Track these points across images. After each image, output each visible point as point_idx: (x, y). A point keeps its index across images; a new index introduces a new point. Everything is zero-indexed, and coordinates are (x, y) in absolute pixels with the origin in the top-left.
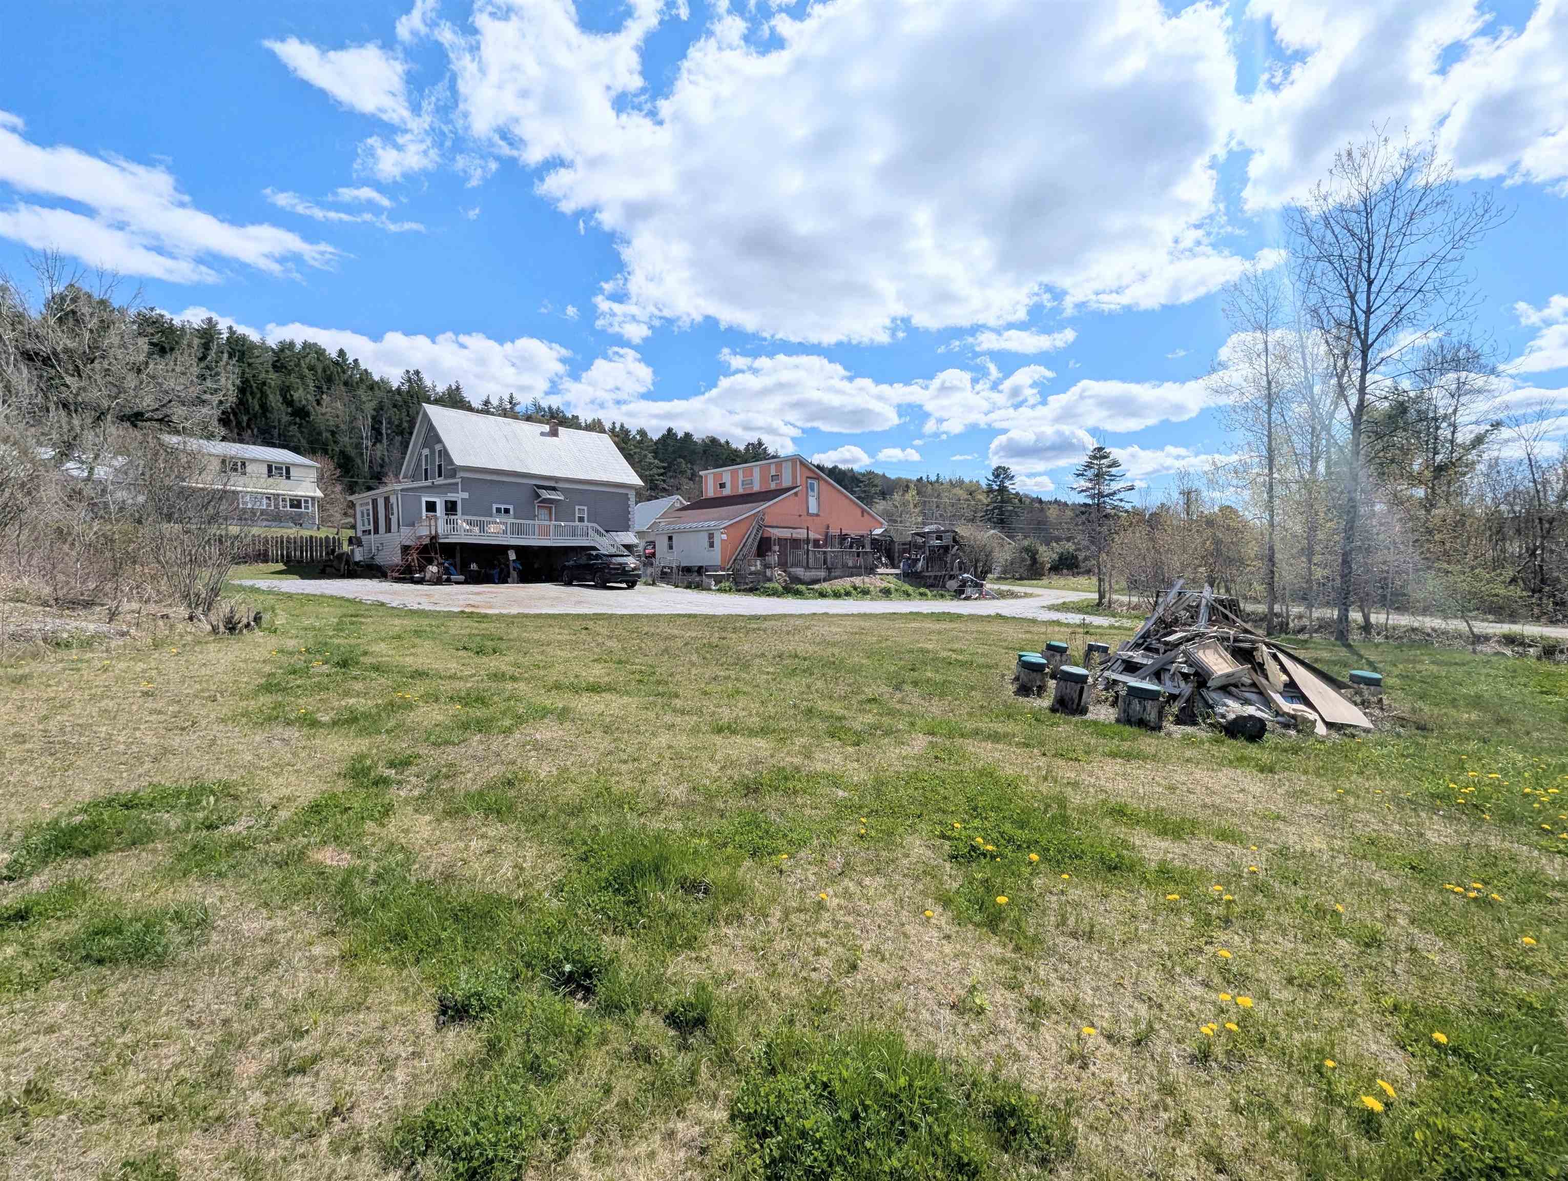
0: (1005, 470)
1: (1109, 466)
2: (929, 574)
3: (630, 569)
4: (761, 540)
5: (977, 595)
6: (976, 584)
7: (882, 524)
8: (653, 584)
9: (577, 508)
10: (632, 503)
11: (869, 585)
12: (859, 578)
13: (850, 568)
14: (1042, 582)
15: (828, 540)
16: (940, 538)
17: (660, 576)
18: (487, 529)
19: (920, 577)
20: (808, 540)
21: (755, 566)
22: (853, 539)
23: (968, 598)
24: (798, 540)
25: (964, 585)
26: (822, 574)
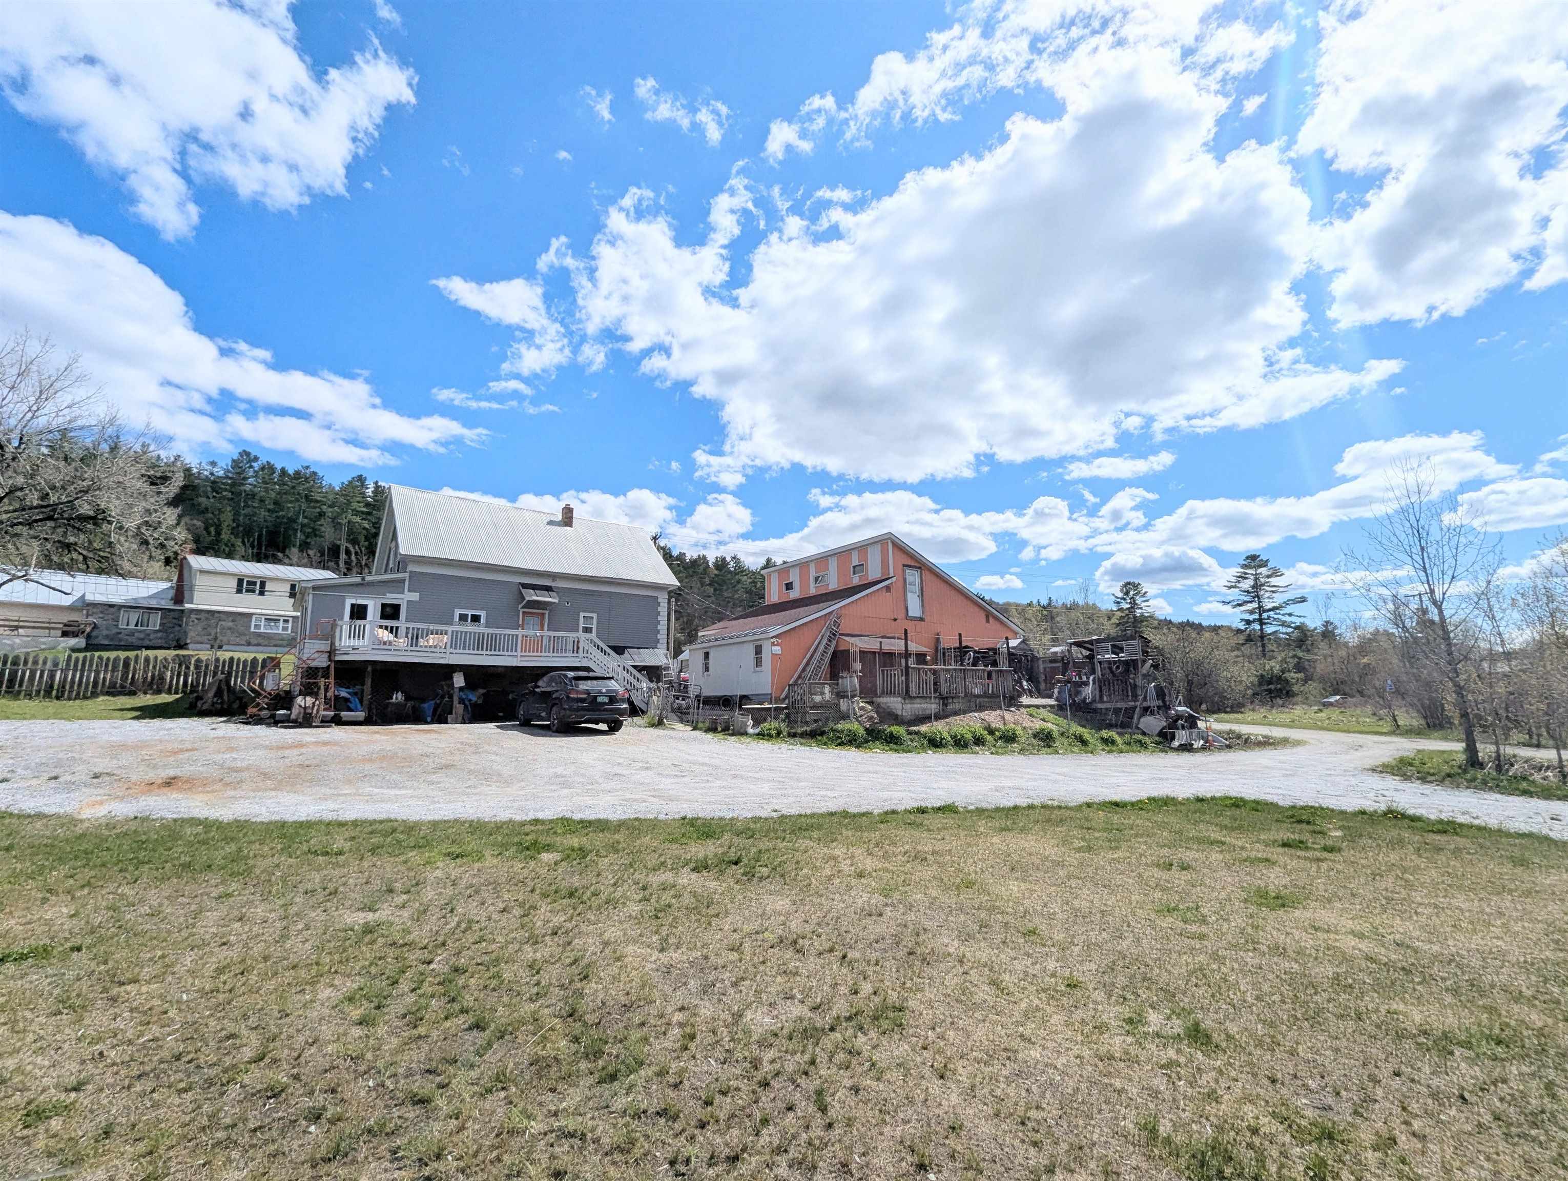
0: (1136, 586)
1: (1268, 577)
2: (1108, 705)
3: (606, 700)
4: (835, 653)
5: (1202, 742)
6: (1192, 723)
7: (1016, 633)
8: (659, 724)
9: (582, 614)
10: (663, 609)
11: (1013, 726)
12: (994, 713)
13: (978, 696)
14: (1249, 716)
15: (940, 654)
16: (1117, 650)
17: (673, 711)
18: (422, 642)
19: (1095, 711)
20: (907, 655)
21: (823, 693)
22: (978, 652)
23: (1186, 748)
24: (891, 655)
25: (1173, 724)
26: (932, 707)
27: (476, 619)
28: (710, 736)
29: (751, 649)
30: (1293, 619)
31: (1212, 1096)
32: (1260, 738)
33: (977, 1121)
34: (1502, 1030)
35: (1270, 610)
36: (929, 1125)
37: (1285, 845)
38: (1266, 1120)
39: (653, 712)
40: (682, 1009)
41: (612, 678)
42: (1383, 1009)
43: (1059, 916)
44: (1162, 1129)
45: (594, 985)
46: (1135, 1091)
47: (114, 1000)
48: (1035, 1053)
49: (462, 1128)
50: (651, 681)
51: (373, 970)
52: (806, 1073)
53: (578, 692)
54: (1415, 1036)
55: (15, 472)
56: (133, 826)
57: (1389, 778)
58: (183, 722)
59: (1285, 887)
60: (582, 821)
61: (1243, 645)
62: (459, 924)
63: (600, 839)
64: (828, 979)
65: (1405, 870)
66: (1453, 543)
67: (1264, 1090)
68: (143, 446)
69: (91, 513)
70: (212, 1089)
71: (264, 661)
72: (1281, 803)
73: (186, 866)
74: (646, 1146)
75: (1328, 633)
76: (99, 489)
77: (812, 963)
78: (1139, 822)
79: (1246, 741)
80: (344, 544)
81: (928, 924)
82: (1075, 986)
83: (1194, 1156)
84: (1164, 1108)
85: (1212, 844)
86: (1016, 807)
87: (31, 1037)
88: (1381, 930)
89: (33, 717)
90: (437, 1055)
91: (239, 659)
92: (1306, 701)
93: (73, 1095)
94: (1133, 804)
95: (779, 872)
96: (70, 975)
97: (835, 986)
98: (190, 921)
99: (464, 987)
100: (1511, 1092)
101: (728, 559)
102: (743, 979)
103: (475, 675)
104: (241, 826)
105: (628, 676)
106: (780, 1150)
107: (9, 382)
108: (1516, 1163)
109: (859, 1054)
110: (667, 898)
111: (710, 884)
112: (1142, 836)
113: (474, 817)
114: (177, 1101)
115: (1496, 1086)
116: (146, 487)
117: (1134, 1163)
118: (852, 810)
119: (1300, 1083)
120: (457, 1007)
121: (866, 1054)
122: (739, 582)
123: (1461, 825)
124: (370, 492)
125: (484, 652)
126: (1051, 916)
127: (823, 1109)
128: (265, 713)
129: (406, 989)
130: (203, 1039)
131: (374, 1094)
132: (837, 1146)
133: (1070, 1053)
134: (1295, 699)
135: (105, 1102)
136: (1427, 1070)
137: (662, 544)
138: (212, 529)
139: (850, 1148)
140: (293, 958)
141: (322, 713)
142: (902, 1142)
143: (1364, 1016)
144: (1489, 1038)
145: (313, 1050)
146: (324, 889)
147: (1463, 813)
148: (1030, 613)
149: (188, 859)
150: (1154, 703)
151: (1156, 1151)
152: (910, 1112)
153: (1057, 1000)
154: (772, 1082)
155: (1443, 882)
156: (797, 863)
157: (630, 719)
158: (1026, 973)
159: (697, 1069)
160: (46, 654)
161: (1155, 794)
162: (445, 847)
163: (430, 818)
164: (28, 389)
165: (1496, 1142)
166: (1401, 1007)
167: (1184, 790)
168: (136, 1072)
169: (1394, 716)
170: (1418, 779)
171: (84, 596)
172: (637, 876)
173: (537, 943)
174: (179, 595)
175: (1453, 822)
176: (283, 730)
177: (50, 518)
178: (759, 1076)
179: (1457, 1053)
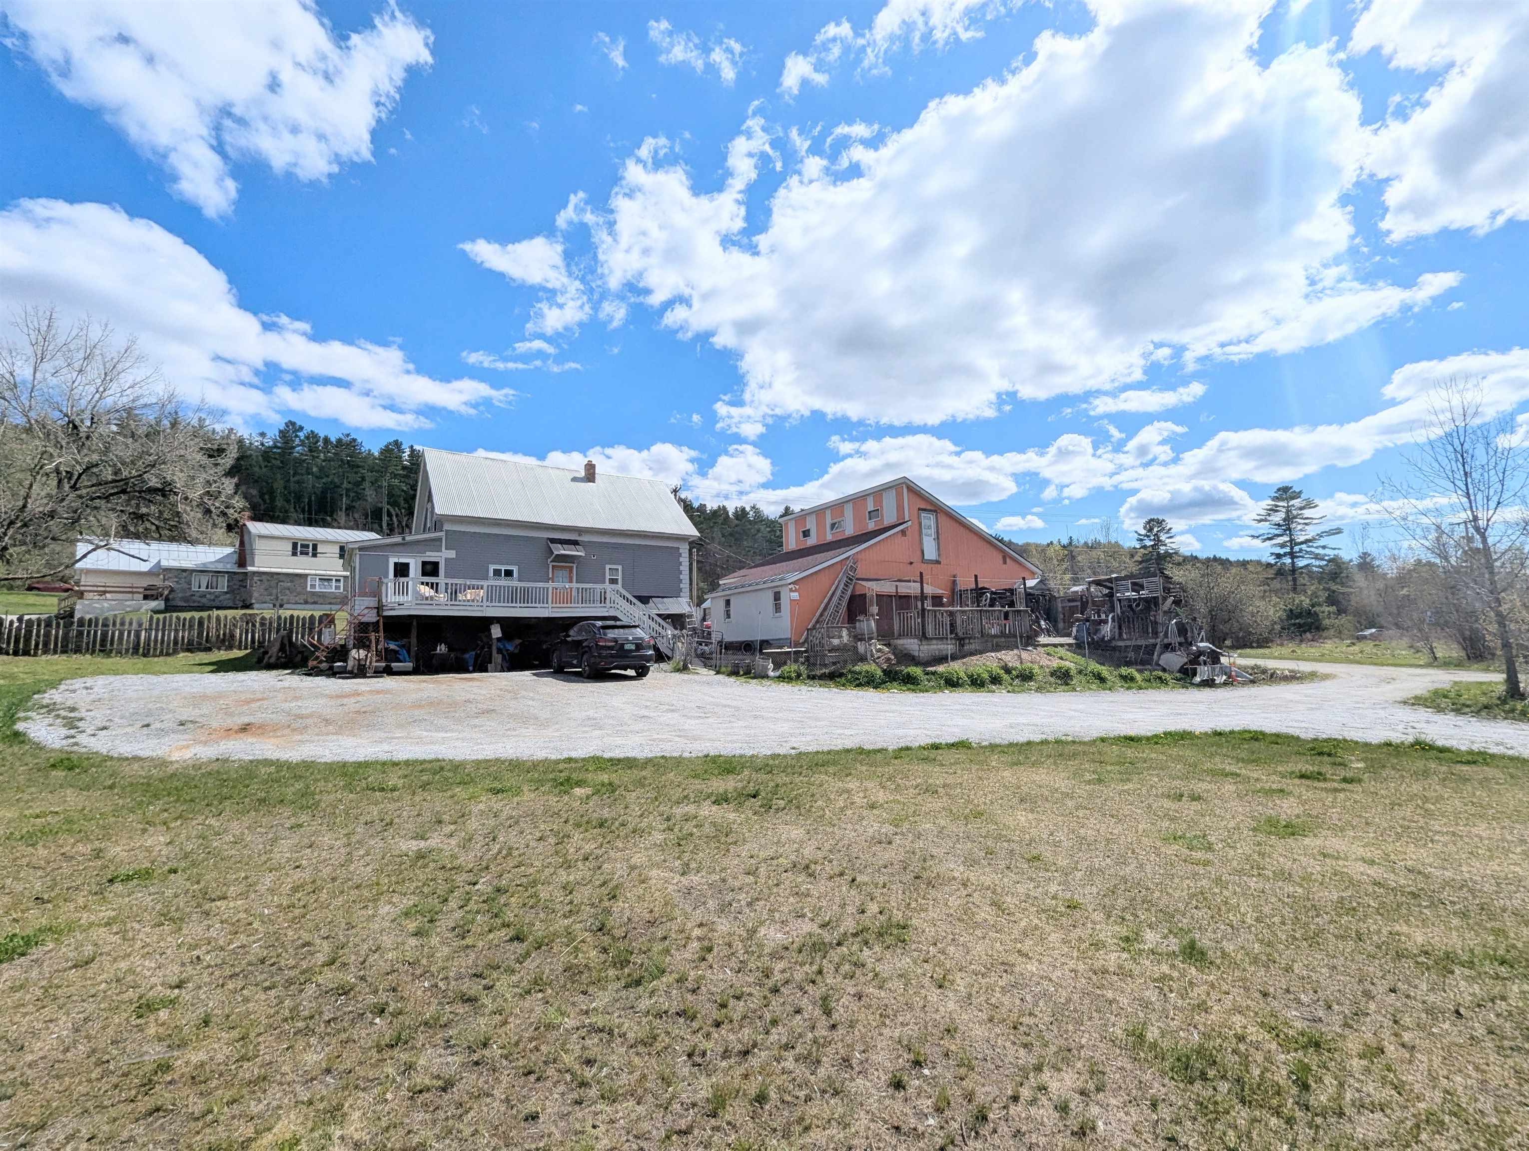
0: (1160, 522)
1: (1301, 509)
2: (1128, 643)
3: (633, 647)
4: (853, 598)
5: (1224, 677)
6: (1215, 658)
7: (1033, 573)
8: (684, 669)
9: (608, 567)
10: (685, 560)
11: (1030, 665)
12: (1011, 653)
13: (995, 636)
14: (1276, 650)
15: (957, 595)
16: (1137, 587)
17: (697, 656)
18: (460, 597)
19: (1114, 649)
20: (923, 597)
21: (840, 637)
22: (995, 593)
23: (1209, 683)
24: (907, 597)
25: (1195, 660)
26: (949, 647)
27: (509, 573)
28: (732, 679)
29: (770, 595)
30: (1327, 551)
31: (1202, 1007)
32: (1287, 673)
33: (971, 1025)
34: (1508, 951)
35: (1302, 543)
36: (926, 1028)
37: (1302, 776)
38: (1254, 1029)
39: (678, 657)
40: (701, 925)
41: (635, 627)
42: (1384, 931)
43: (1065, 844)
44: (1149, 1035)
45: (621, 904)
46: (1126, 1001)
47: (207, 914)
48: (1032, 967)
49: (505, 1023)
50: (676, 629)
51: (426, 890)
52: (813, 982)
53: (606, 640)
54: (1415, 955)
55: (89, 449)
56: (215, 766)
57: (1422, 710)
58: (253, 675)
59: (1298, 816)
60: (611, 760)
61: (1272, 579)
62: (500, 852)
63: (627, 776)
64: (837, 900)
65: (1426, 800)
66: (1500, 468)
67: (1255, 1003)
68: (200, 419)
69: (159, 486)
70: (292, 987)
71: (321, 617)
72: (1303, 736)
73: (262, 801)
74: (667, 1040)
75: (1366, 564)
76: (164, 463)
77: (822, 886)
78: (1154, 755)
79: (1272, 676)
80: (386, 507)
81: (935, 852)
82: (1075, 907)
83: (1179, 1060)
84: (1153, 1017)
85: (1226, 775)
86: (1029, 743)
87: (139, 944)
88: (1392, 857)
89: (124, 672)
90: (482, 962)
91: (298, 617)
92: (1339, 635)
93: (176, 991)
94: (1148, 739)
95: (794, 804)
96: (169, 893)
97: (843, 906)
98: (268, 848)
99: (505, 905)
100: (1509, 1008)
101: (748, 509)
102: (757, 899)
103: (512, 626)
104: (308, 766)
105: (653, 625)
106: (787, 1047)
107: (77, 366)
108: (1506, 1074)
109: (863, 966)
110: (689, 827)
111: (729, 815)
112: (1155, 769)
113: (514, 757)
114: (263, 997)
115: (1494, 1003)
116: (205, 460)
117: (1120, 1064)
118: (867, 747)
119: (1292, 996)
120: (499, 921)
121: (870, 966)
122: (759, 531)
123: (1493, 756)
124: (406, 456)
125: (518, 605)
126: (1057, 844)
127: (828, 1013)
128: (324, 666)
129: (455, 906)
130: (283, 945)
131: (429, 994)
132: (840, 1044)
133: (1065, 967)
134: (1325, 634)
135: (203, 997)
136: (1424, 987)
137: (683, 497)
138: (267, 497)
139: (851, 1047)
140: (356, 880)
141: (375, 664)
142: (900, 1042)
143: (1365, 937)
144: (1492, 959)
145: (376, 956)
146: (382, 820)
147: (1497, 744)
148: (1050, 552)
149: (263, 795)
150: (1175, 639)
151: (1142, 1055)
152: (908, 1016)
153: (1056, 920)
154: (782, 989)
155: (1466, 812)
156: (813, 795)
157: (656, 665)
158: (1028, 896)
159: (714, 978)
160: (131, 615)
161: (1171, 728)
162: (488, 783)
163: (474, 758)
164: (94, 372)
165: (1488, 1054)
166: (1405, 929)
167: (1201, 725)
168: (228, 973)
169: (1431, 649)
170: (1453, 710)
171: (159, 561)
172: (661, 808)
173: (570, 867)
174: (242, 561)
175: (1485, 753)
176: (341, 681)
177: (124, 491)
178: (770, 983)
179: (1457, 972)
